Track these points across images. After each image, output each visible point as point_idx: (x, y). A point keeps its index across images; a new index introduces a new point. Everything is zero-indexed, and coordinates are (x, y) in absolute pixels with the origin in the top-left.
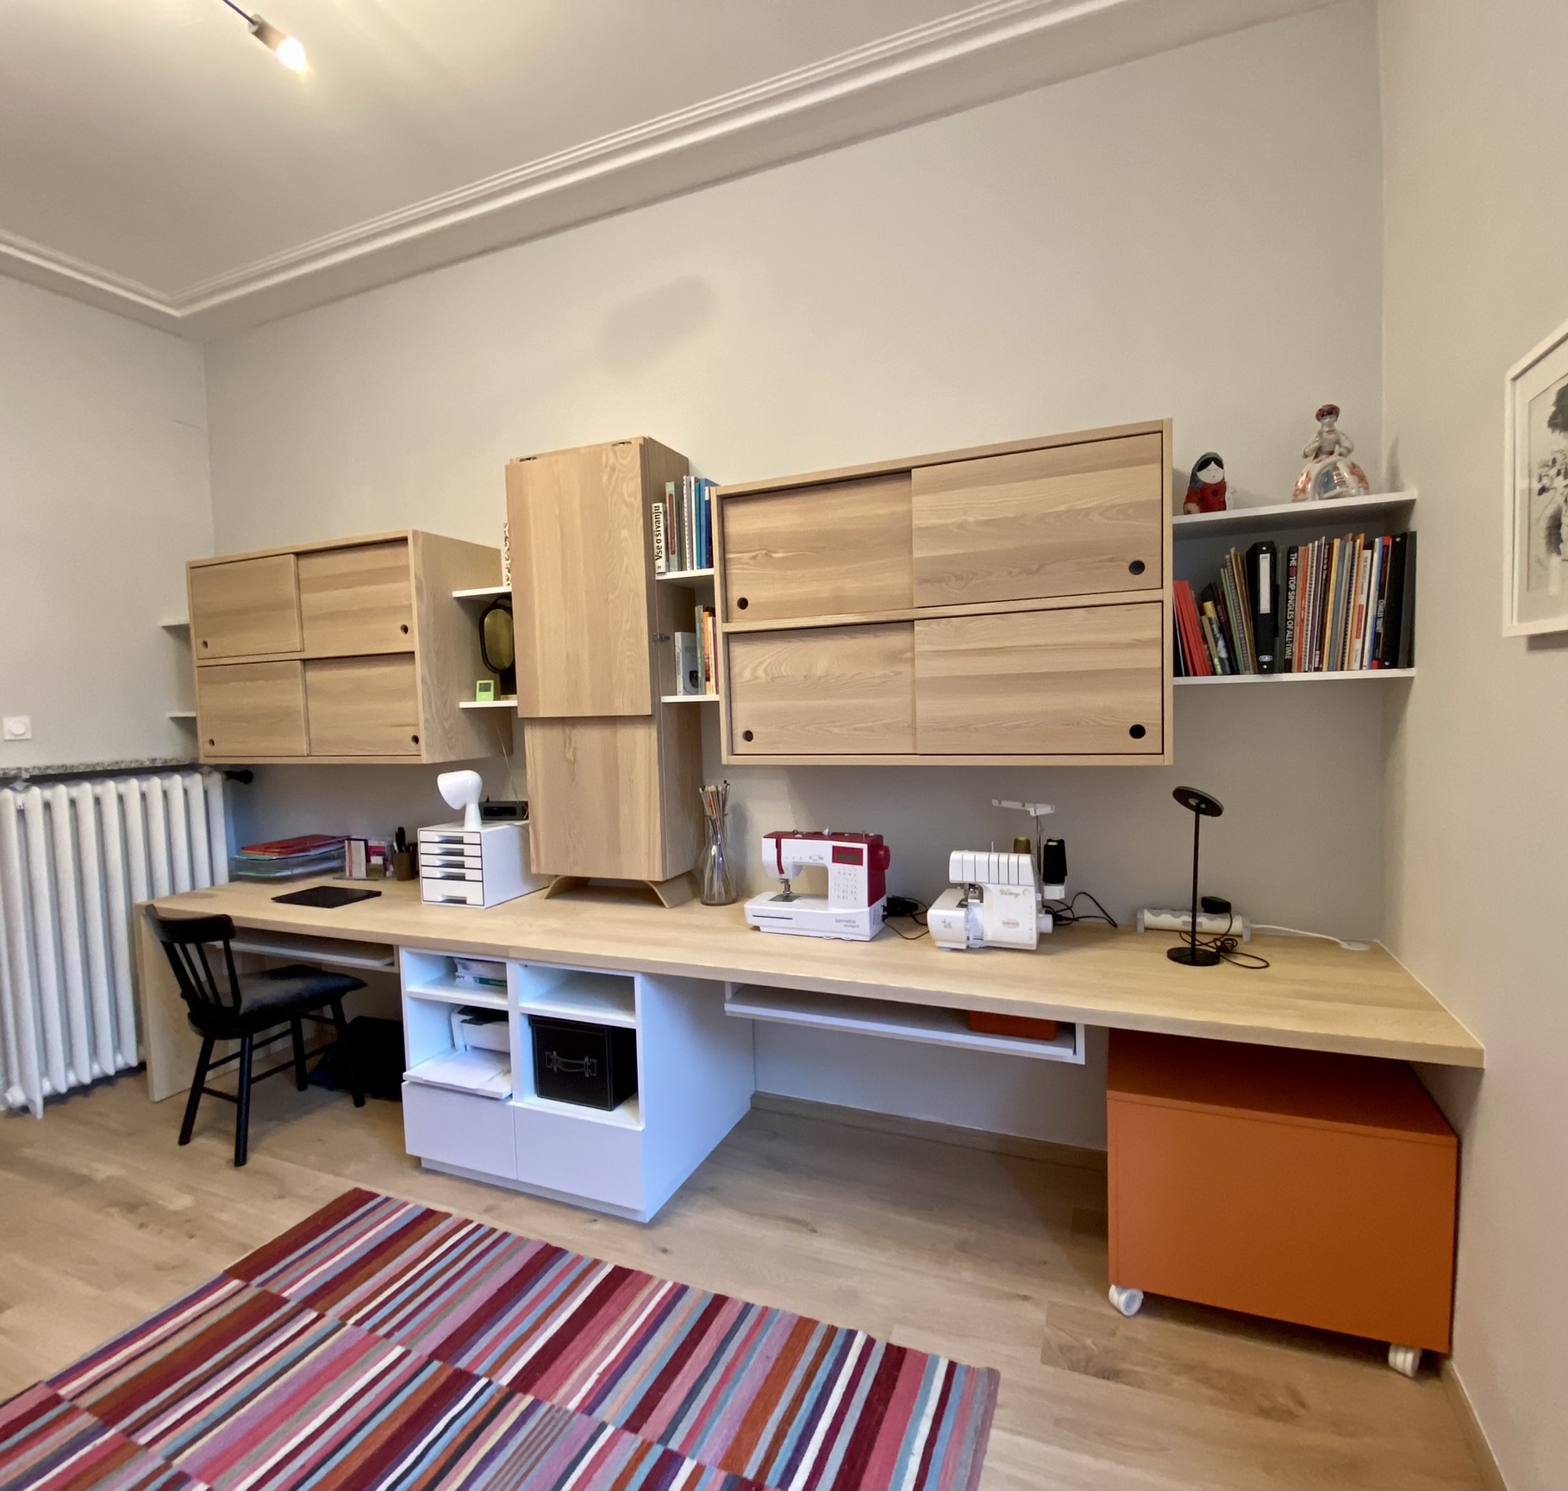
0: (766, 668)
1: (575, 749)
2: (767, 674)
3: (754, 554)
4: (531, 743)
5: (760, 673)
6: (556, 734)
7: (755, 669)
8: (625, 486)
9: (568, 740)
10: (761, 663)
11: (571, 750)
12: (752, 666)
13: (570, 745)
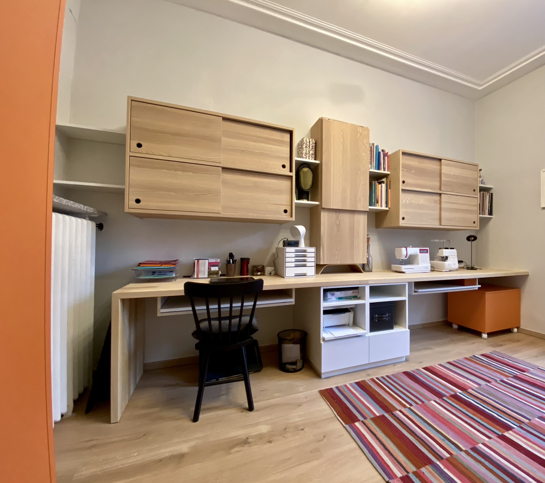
0: (409, 200)
1: (340, 220)
2: (409, 202)
3: (407, 170)
4: (323, 217)
5: (407, 202)
6: (334, 215)
7: (406, 200)
8: (365, 140)
9: (337, 217)
10: (407, 199)
11: (338, 221)
12: (405, 199)
13: (338, 219)
